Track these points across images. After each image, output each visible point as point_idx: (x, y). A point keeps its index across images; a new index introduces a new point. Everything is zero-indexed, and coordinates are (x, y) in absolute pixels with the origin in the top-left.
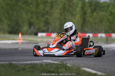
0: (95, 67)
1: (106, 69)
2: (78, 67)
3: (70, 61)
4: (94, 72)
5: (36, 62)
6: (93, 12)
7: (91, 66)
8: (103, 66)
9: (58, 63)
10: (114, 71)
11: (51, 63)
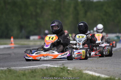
0: (97, 69)
1: (109, 71)
2: (79, 70)
3: (70, 64)
4: (97, 75)
5: (35, 67)
7: (92, 68)
8: (105, 68)
10: (118, 73)
11: (51, 67)
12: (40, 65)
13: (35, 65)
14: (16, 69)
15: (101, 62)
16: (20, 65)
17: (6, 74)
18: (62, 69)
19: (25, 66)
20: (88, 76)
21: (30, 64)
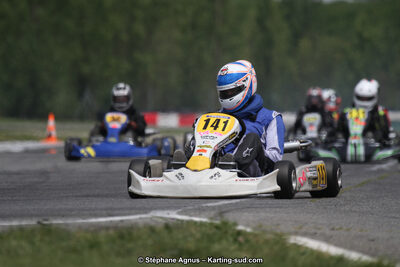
0: (335, 232)
1: (373, 240)
2: (276, 235)
3: (246, 214)
4: (334, 251)
5: (129, 220)
6: (296, 37)
7: (319, 229)
8: (361, 230)
9: (204, 220)
11: (182, 221)
12: (146, 213)
13: (129, 214)
14: (67, 225)
15: (347, 208)
16: (81, 214)
17: (32, 243)
18: (217, 227)
19: (96, 216)
20: (303, 254)
21: (111, 209)
